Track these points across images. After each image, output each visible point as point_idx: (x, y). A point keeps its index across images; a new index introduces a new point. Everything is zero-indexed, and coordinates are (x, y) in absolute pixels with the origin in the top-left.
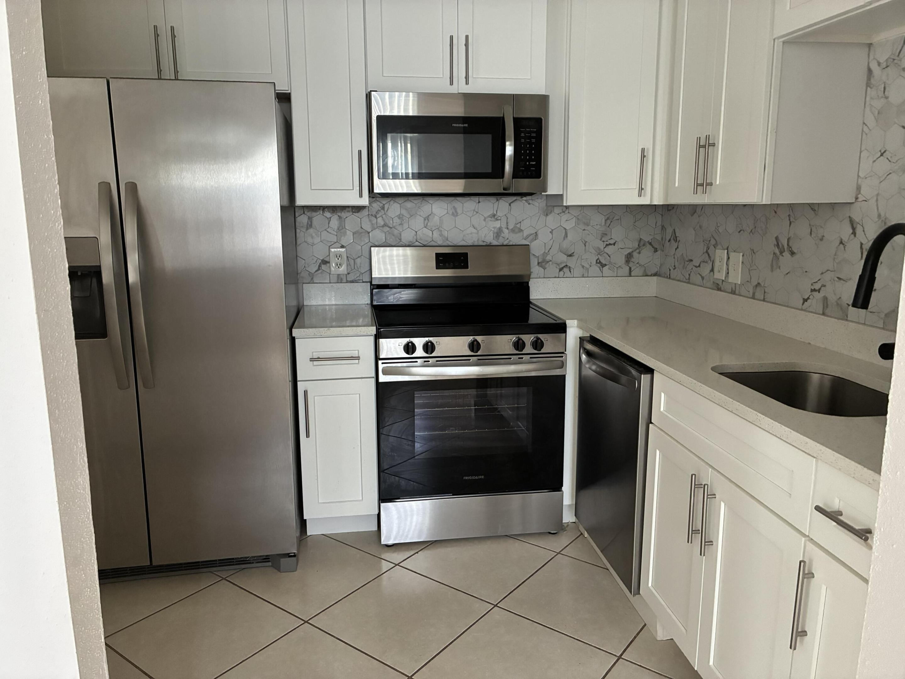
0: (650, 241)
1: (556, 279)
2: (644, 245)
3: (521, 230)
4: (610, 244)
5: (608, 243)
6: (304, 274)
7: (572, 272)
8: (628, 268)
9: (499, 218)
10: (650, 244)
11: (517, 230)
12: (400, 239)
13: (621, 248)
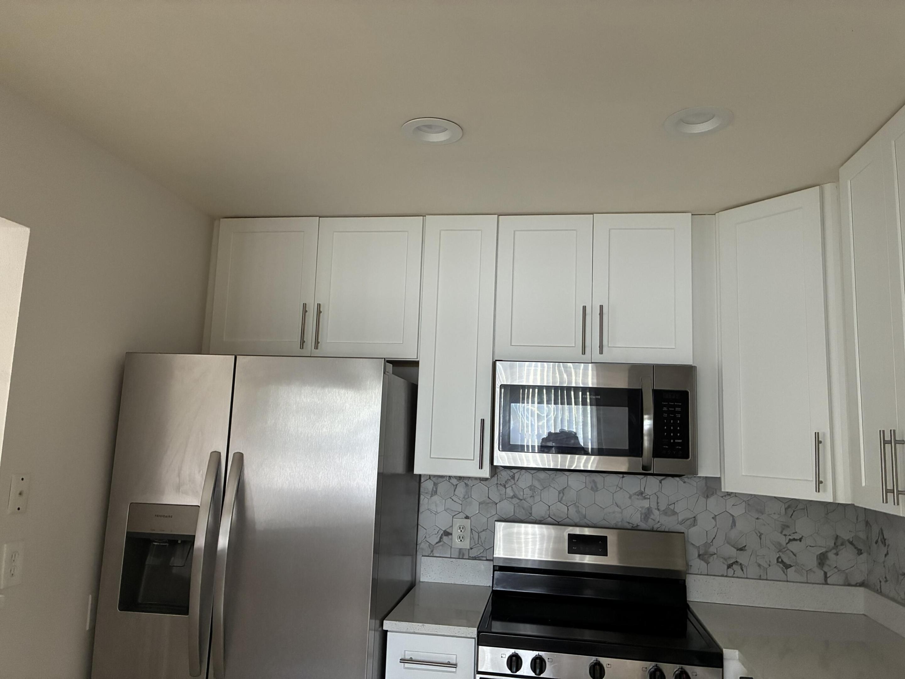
0: (851, 540)
1: (723, 578)
2: (842, 544)
3: (674, 513)
4: (794, 540)
5: (791, 538)
6: (423, 546)
7: (745, 573)
8: (823, 573)
9: (648, 497)
10: (851, 543)
11: (670, 512)
12: (531, 514)
13: (810, 546)
